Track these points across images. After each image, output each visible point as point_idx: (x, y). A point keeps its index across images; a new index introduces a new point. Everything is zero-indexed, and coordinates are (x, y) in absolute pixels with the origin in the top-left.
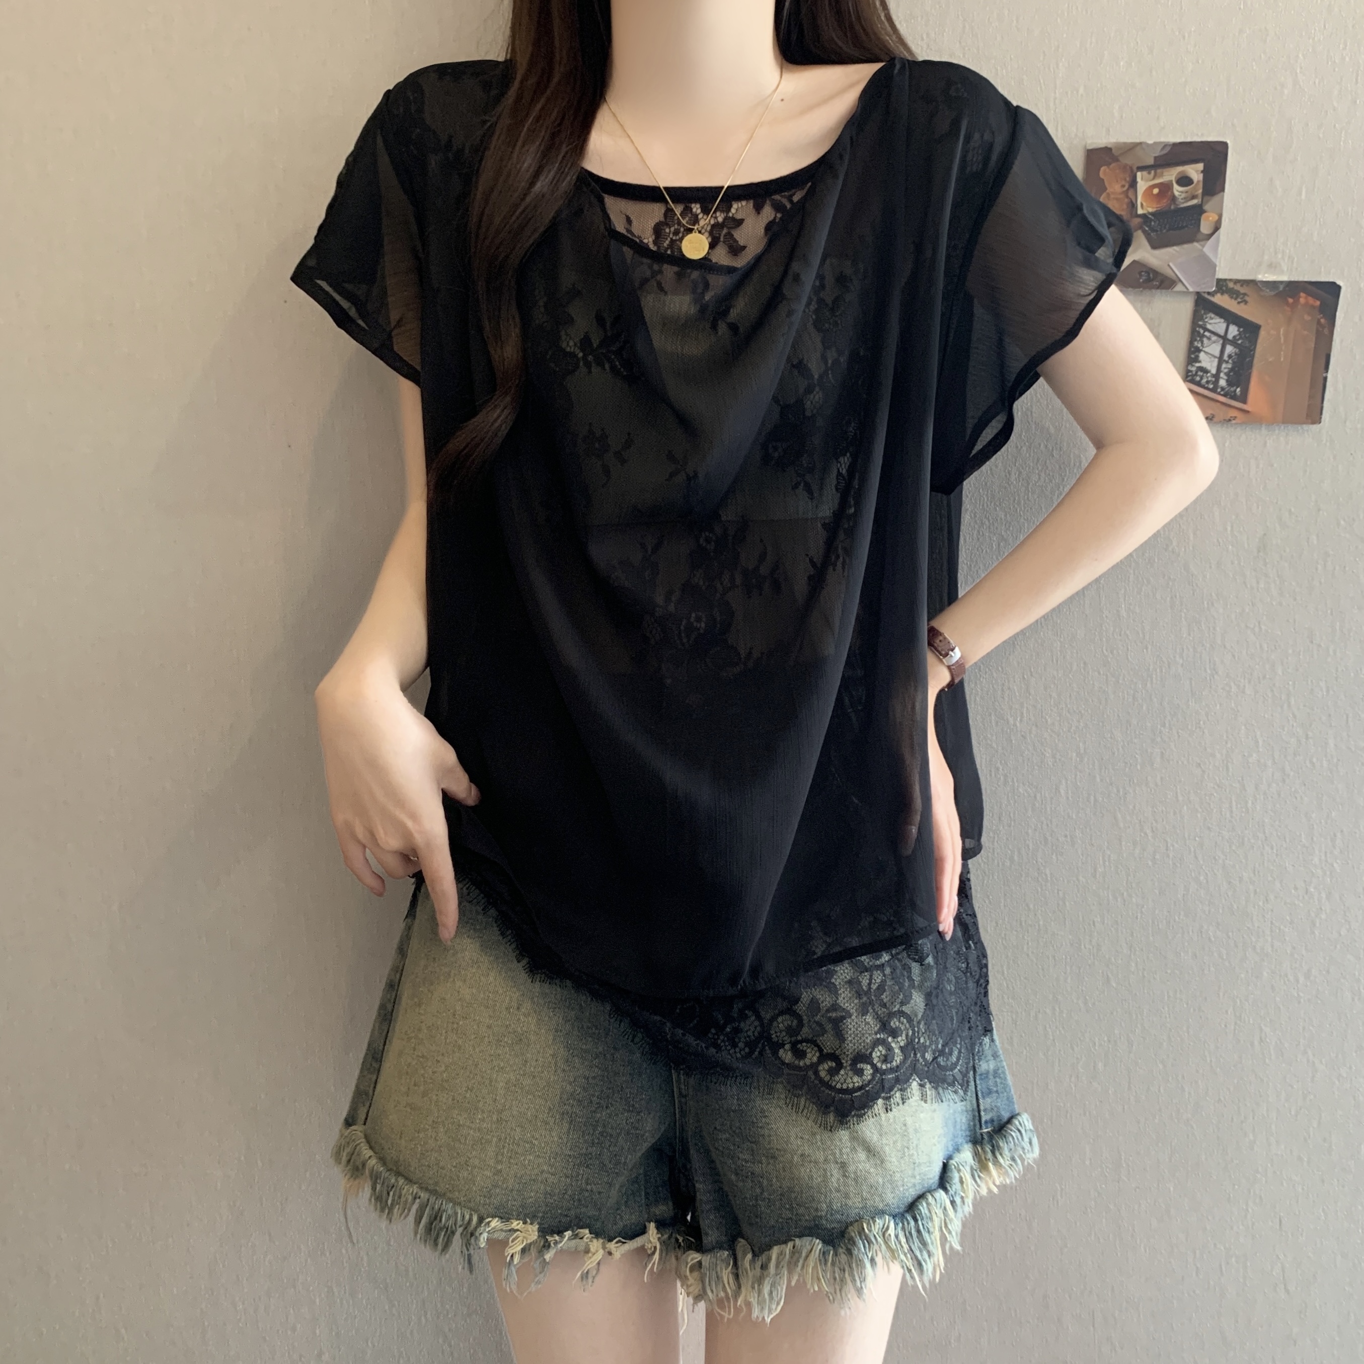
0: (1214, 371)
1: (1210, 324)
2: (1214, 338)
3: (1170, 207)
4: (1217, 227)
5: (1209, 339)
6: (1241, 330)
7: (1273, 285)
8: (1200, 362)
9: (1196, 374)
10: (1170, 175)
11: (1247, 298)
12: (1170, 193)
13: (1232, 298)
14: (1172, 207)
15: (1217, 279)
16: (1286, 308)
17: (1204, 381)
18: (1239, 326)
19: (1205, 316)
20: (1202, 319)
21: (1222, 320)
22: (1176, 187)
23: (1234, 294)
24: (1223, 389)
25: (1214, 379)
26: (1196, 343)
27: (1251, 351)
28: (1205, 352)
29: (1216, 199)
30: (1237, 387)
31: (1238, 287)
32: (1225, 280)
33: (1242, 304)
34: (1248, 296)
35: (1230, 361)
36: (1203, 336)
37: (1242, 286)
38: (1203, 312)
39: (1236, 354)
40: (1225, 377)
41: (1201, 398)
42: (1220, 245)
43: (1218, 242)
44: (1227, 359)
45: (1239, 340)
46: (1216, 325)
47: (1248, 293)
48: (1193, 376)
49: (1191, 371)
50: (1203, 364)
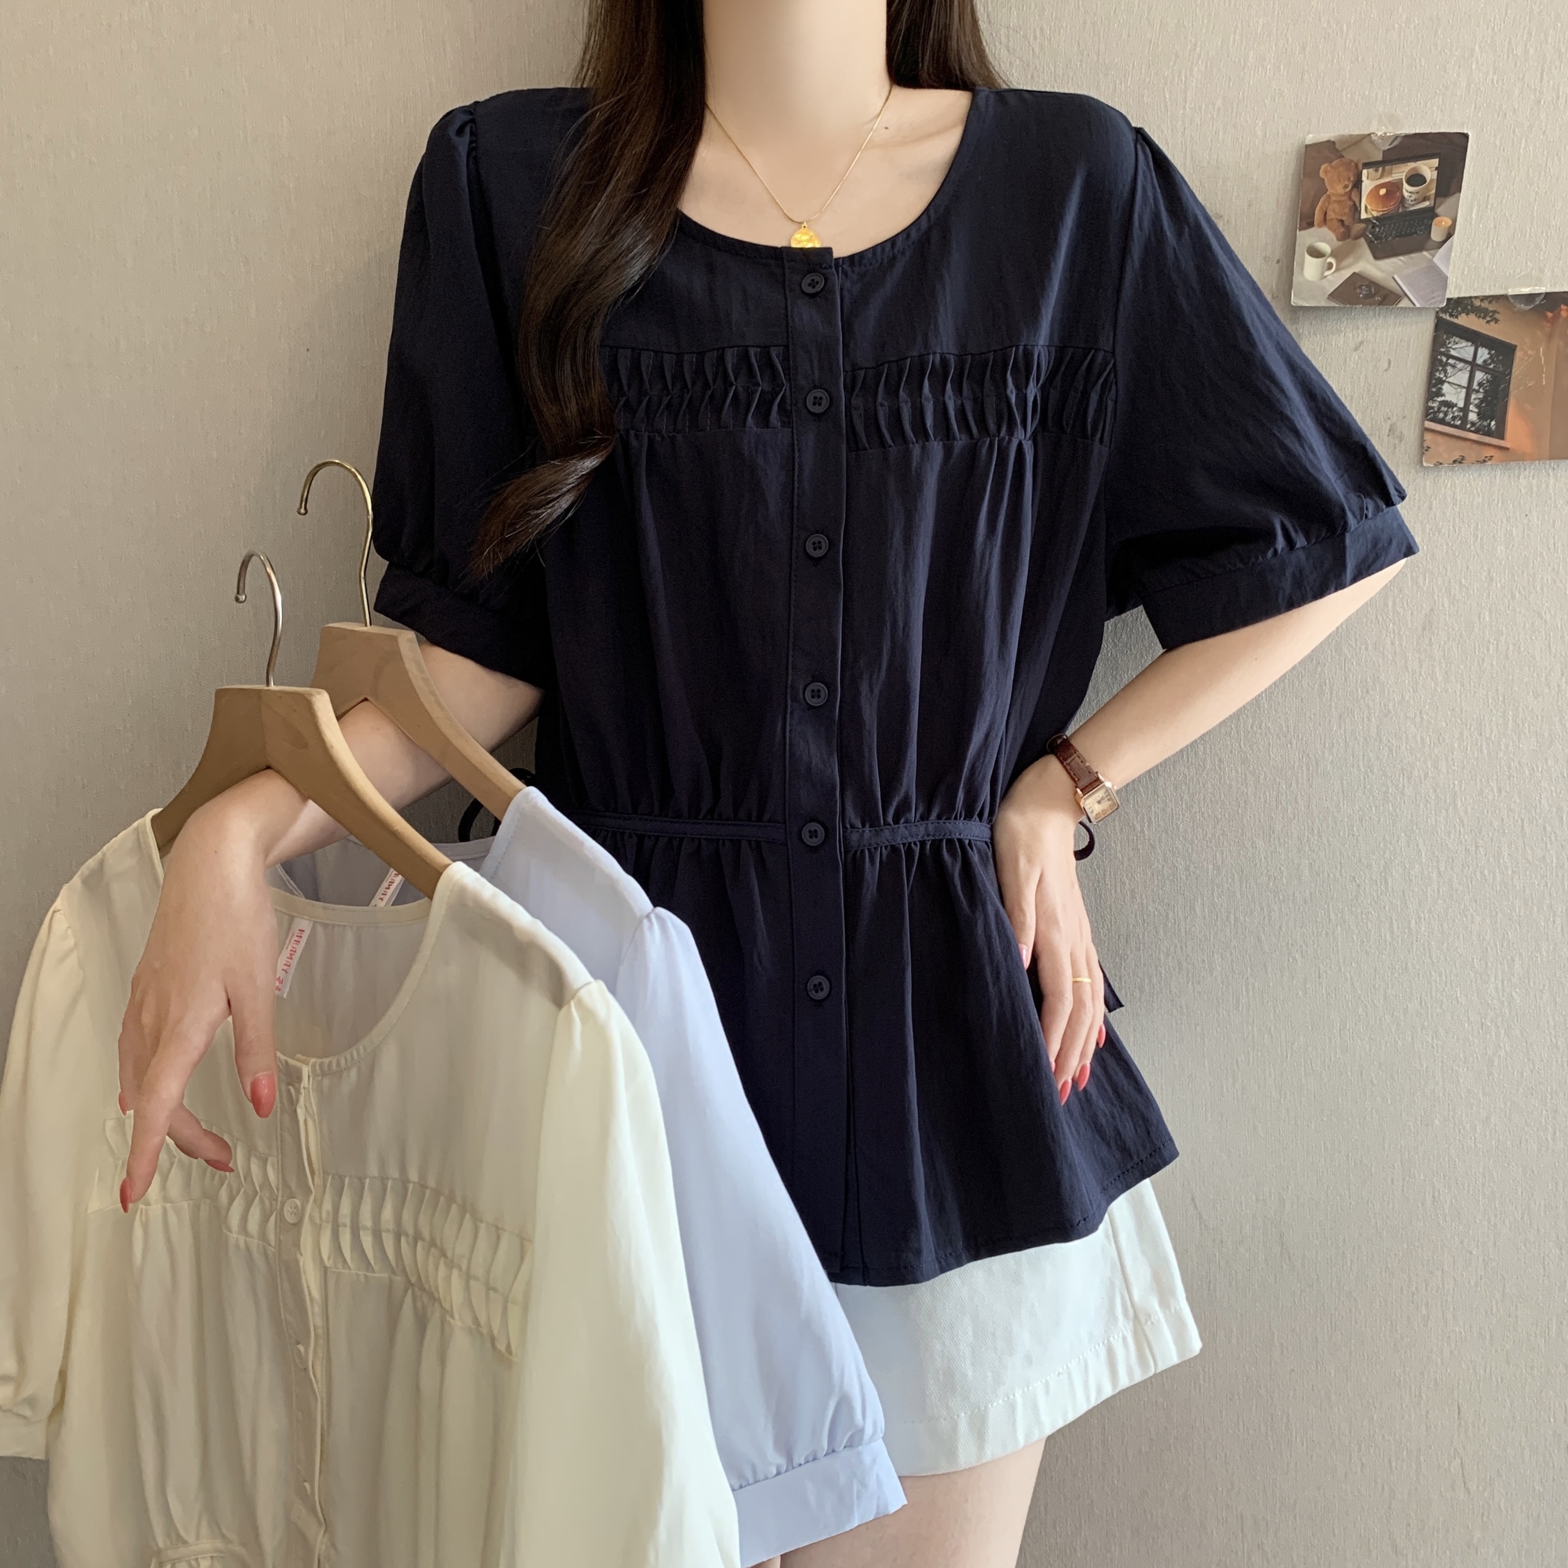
0: (1461, 404)
1: (1454, 349)
2: (1460, 365)
3: (1398, 211)
4: (1450, 235)
5: (1454, 366)
6: (1494, 352)
7: (1530, 298)
8: (1443, 395)
9: (1439, 411)
10: (1401, 172)
11: (1497, 316)
12: (1398, 194)
13: (1479, 317)
14: (1401, 211)
15: (1448, 299)
16: (1545, 324)
17: (1450, 416)
18: (1490, 348)
19: (1448, 341)
20: (1444, 345)
21: (1470, 344)
22: (1406, 187)
23: (1481, 313)
24: (1473, 424)
25: (1461, 414)
26: (1437, 374)
27: (1506, 376)
28: (1449, 383)
29: (1451, 200)
30: (1491, 421)
31: (1485, 305)
32: (1471, 298)
33: (1492, 323)
34: (1498, 313)
35: (1481, 390)
36: (1447, 364)
37: (1490, 302)
38: (1445, 337)
39: (1488, 381)
40: (1476, 410)
41: (1447, 439)
42: (1453, 254)
43: (1450, 250)
44: (1477, 388)
45: (1490, 364)
46: (1462, 350)
47: (1498, 310)
48: (1435, 413)
49: (1433, 408)
50: (1448, 398)
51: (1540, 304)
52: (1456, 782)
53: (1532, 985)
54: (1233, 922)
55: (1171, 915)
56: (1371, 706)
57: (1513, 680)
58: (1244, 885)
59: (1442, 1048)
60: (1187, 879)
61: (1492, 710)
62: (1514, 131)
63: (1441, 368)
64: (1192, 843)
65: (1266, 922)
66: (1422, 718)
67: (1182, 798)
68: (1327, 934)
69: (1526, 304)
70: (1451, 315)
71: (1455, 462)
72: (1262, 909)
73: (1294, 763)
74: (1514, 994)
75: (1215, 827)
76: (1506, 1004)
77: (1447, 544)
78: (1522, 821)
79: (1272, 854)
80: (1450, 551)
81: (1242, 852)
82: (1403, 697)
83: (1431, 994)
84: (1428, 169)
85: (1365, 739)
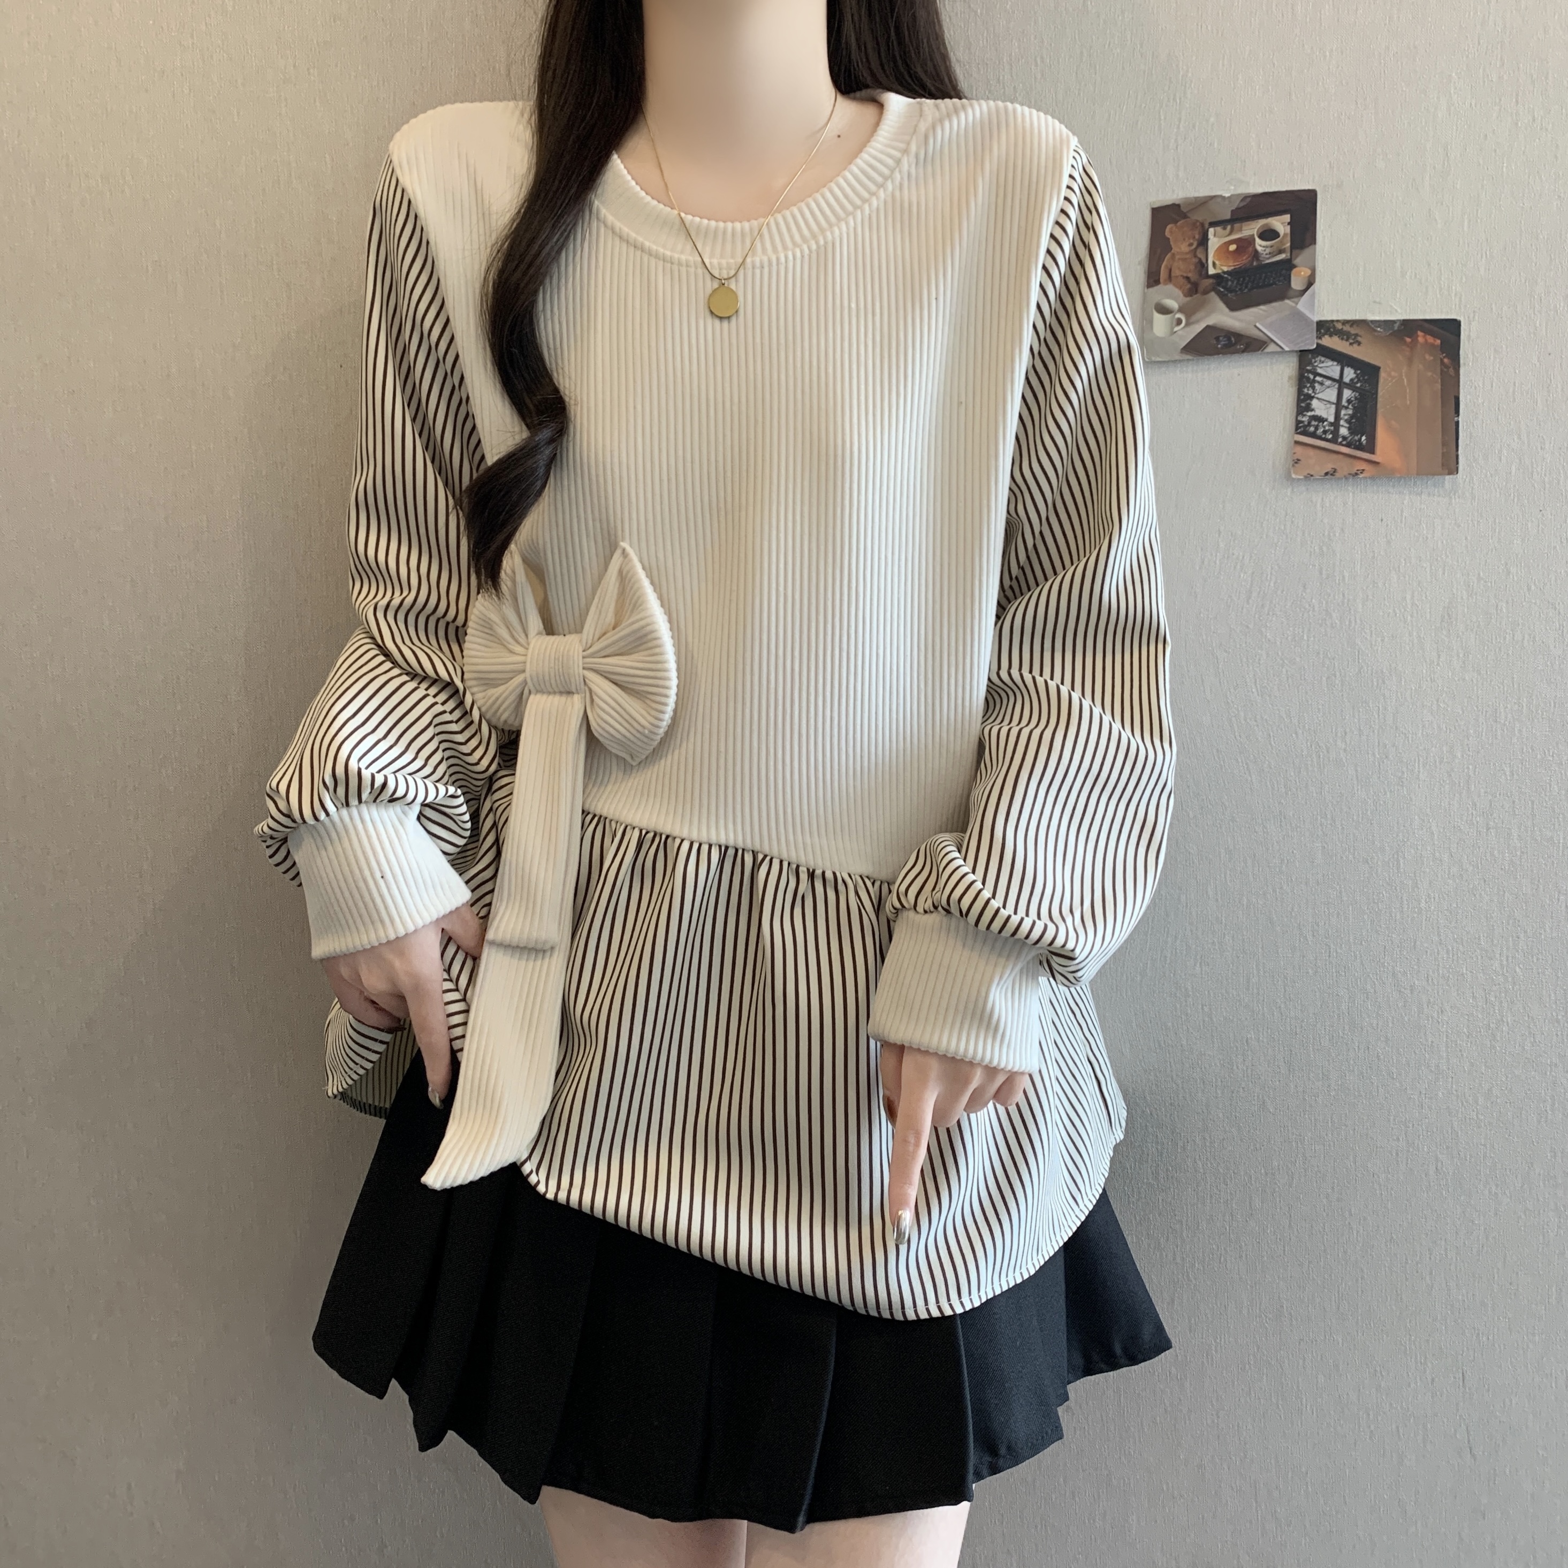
0: (1332, 419)
1: (1320, 368)
2: (1328, 383)
3: (1253, 262)
4: (1311, 282)
5: (1321, 384)
6: (1359, 372)
7: (1387, 323)
8: (1313, 410)
9: (1309, 424)
10: (1252, 229)
11: (1359, 338)
12: (1251, 249)
13: (1343, 339)
14: (1255, 264)
16: (1405, 347)
17: (1320, 430)
18: (1356, 369)
19: (1313, 361)
20: (1310, 365)
21: (1335, 363)
22: (1258, 241)
23: (1344, 336)
24: (1344, 438)
25: (1332, 428)
26: (1306, 390)
27: (1373, 394)
28: (1318, 398)
29: (1307, 251)
30: (1361, 436)
31: (1346, 328)
32: (1331, 322)
33: (1355, 345)
34: (1360, 336)
35: (1350, 407)
36: (1314, 381)
37: (1351, 326)
38: (1310, 357)
39: (1356, 398)
40: (1347, 425)
41: (1321, 452)
42: (1316, 297)
43: (1313, 294)
44: (1346, 404)
45: (1357, 383)
46: (1328, 369)
47: (1360, 334)
48: (1305, 426)
49: (1302, 422)
50: (1318, 413)
51: (1397, 331)
63: (1308, 385)
69: (1385, 330)
71: (1326, 474)
84: (1281, 224)
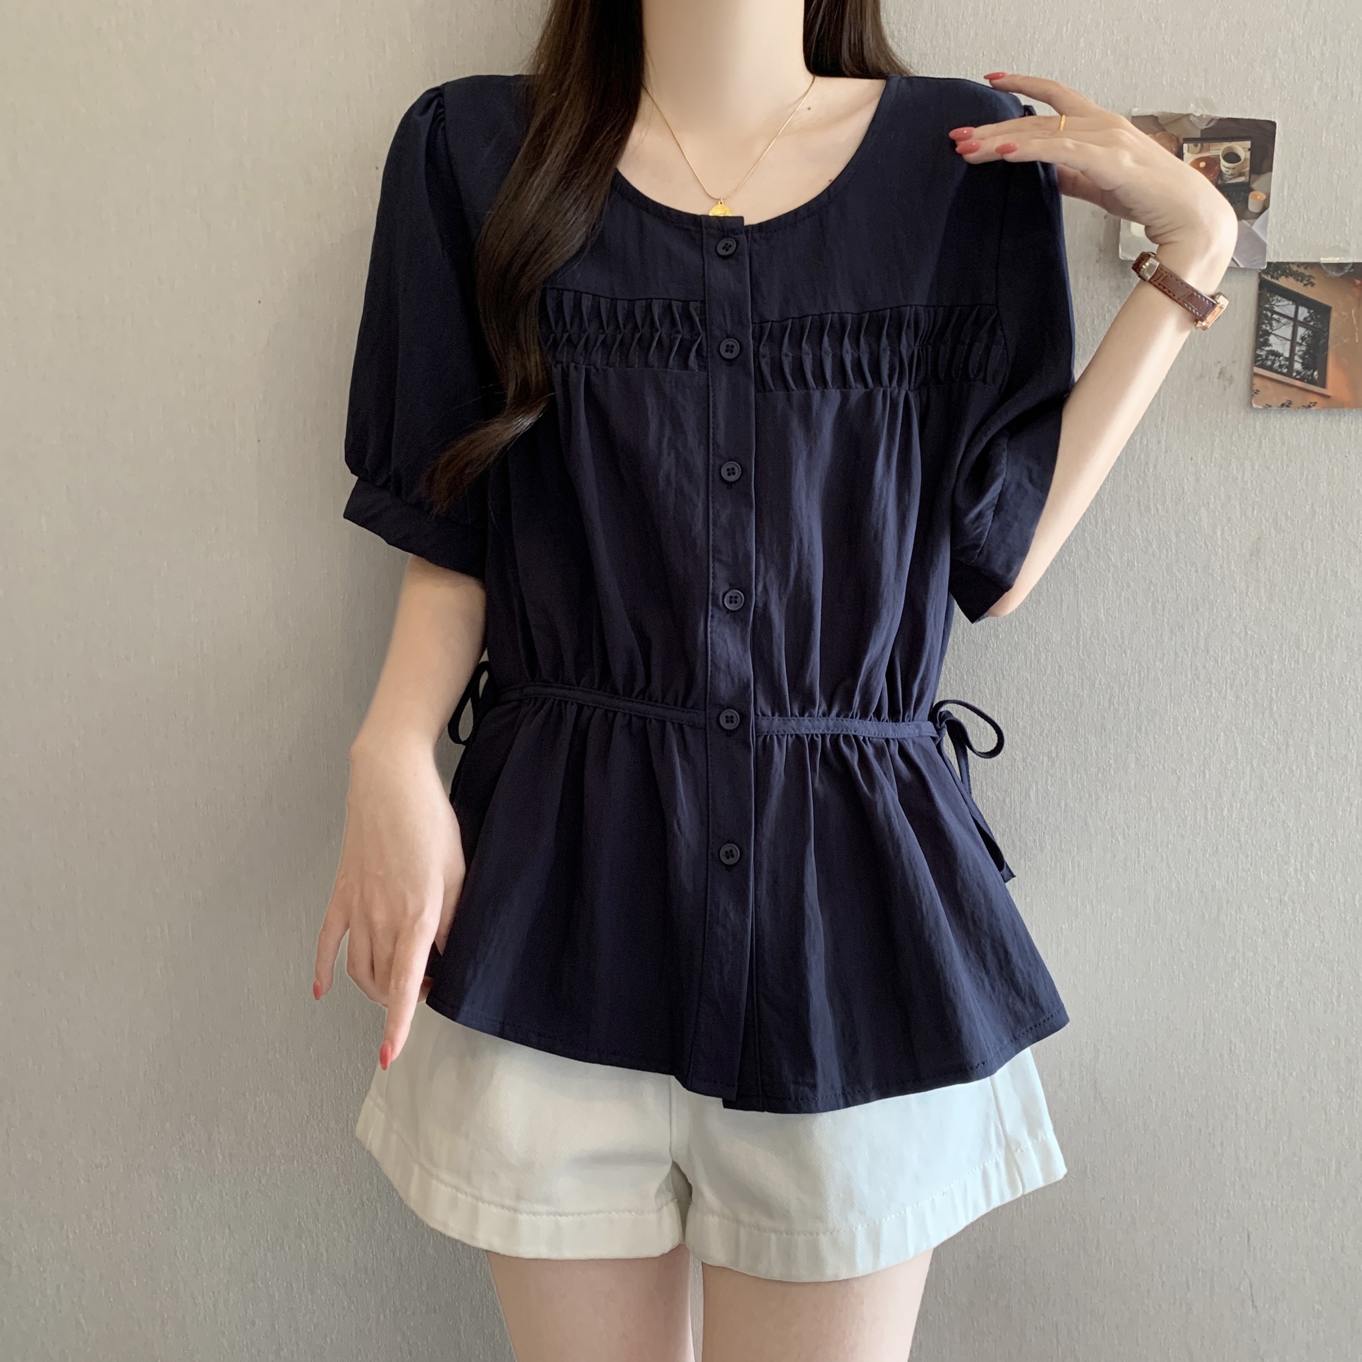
0: (1287, 354)
1: (1277, 306)
2: (1284, 320)
4: (1265, 207)
5: (1278, 321)
6: (1312, 311)
7: (1340, 266)
8: (1270, 345)
9: (1267, 358)
10: (1217, 150)
11: (1312, 280)
13: (1297, 280)
15: (1268, 263)
16: (1355, 289)
17: (1277, 364)
18: (1309, 308)
19: (1271, 299)
20: (1268, 302)
21: (1291, 303)
22: (1223, 163)
24: (1298, 373)
25: (1287, 363)
26: (1264, 327)
27: (1325, 332)
28: (1274, 335)
29: (1263, 178)
30: (1314, 372)
31: (1301, 270)
32: (1288, 263)
33: (1309, 286)
34: (1314, 278)
35: (1304, 343)
36: (1272, 319)
37: (1306, 268)
38: (1268, 295)
39: (1309, 336)
40: (1301, 361)
41: (1275, 384)
42: (1269, 224)
43: (1266, 221)
44: (1300, 341)
45: (1310, 321)
46: (1284, 308)
47: (1313, 275)
48: (1263, 360)
49: (1261, 356)
50: (1274, 348)
51: (1348, 273)
52: (1274, 689)
53: (1327, 866)
54: (1063, 808)
55: (1008, 800)
56: (1201, 621)
57: (1329, 601)
58: (1075, 776)
59: (1244, 920)
60: (1024, 769)
61: (1309, 627)
62: (1315, 122)
64: (1030, 738)
65: (1094, 808)
66: (1246, 632)
67: (1023, 699)
68: (1147, 819)
69: (1337, 272)
70: (1272, 277)
71: (1283, 405)
72: (1090, 796)
73: (1128, 670)
74: (1311, 874)
75: (1052, 725)
76: (1303, 883)
77: (1276, 480)
78: (1330, 723)
79: (1102, 749)
80: (1278, 486)
81: (1075, 747)
82: (1230, 615)
83: (1237, 873)
84: (1242, 149)
85: (1194, 650)
